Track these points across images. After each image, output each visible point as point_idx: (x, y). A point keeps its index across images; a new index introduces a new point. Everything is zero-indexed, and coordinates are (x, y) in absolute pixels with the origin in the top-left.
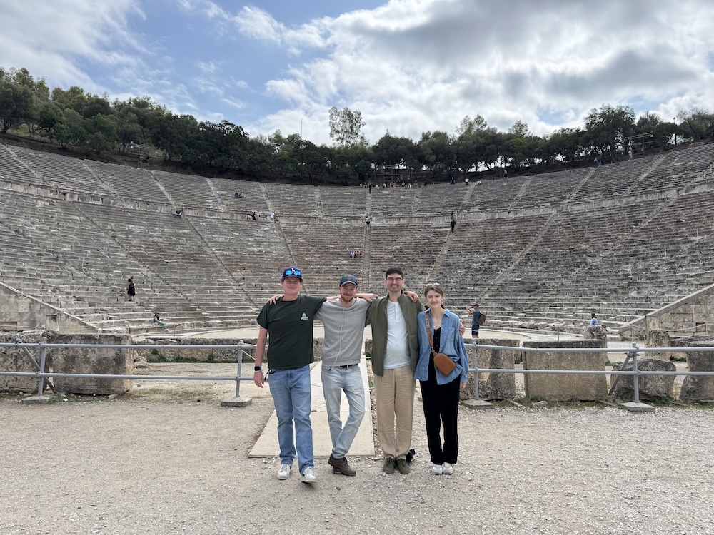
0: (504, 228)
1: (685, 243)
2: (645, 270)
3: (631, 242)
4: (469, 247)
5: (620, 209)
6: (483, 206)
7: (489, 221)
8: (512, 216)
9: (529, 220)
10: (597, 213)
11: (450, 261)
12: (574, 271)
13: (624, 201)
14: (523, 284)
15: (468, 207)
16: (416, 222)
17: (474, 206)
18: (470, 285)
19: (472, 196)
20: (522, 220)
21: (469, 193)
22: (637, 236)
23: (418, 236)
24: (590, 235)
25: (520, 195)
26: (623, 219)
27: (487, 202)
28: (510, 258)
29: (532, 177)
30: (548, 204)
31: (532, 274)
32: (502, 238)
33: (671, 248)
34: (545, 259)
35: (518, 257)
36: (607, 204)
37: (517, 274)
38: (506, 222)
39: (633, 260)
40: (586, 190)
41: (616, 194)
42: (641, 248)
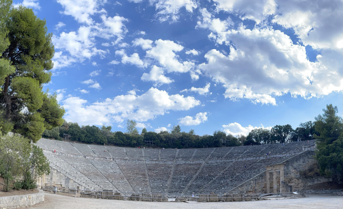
0: (190, 167)
1: (235, 175)
2: (226, 182)
3: (223, 174)
4: (180, 173)
5: (222, 163)
6: (183, 158)
7: (185, 164)
8: (192, 162)
9: (197, 164)
10: (216, 164)
11: (175, 177)
12: (210, 182)
13: (223, 160)
14: (197, 185)
15: (177, 158)
16: (161, 163)
17: (180, 158)
18: (182, 185)
19: (178, 154)
20: (195, 164)
21: (177, 153)
22: (225, 172)
23: (163, 168)
24: (214, 171)
25: (194, 155)
26: (222, 166)
27: (184, 157)
28: (193, 177)
29: (197, 149)
30: (202, 159)
31: (199, 183)
32: (189, 170)
33: (232, 176)
34: (202, 178)
35: (194, 177)
36: (218, 161)
37: (195, 182)
38: (190, 165)
39: (224, 179)
40: (213, 156)
41: (220, 158)
42: (226, 176)
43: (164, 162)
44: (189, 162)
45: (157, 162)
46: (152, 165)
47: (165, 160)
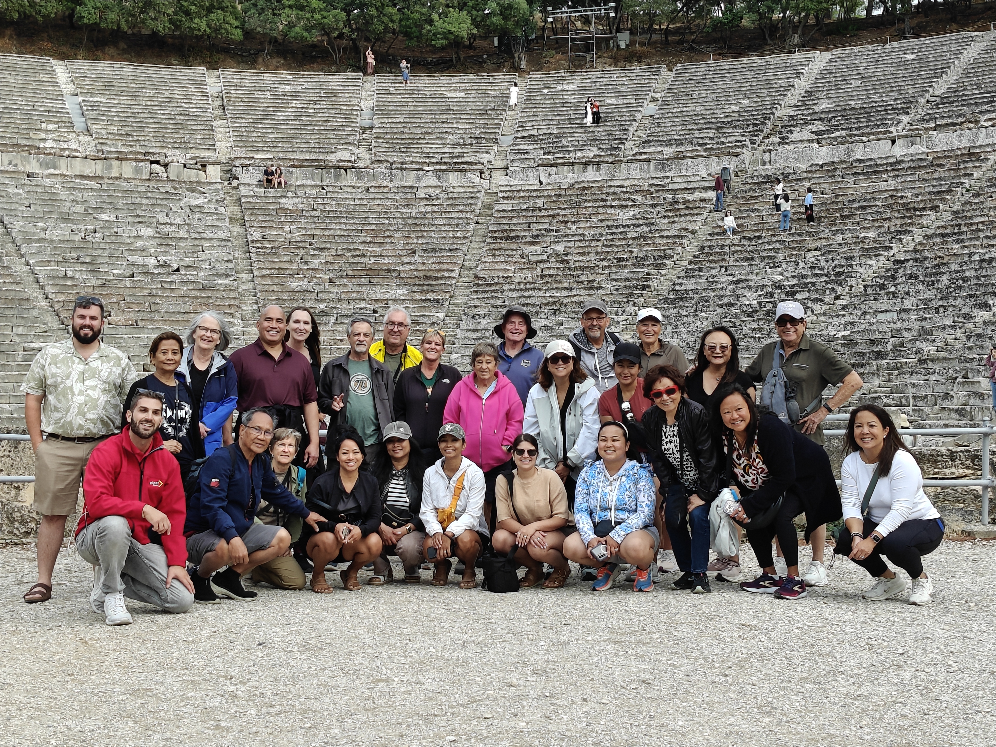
0: (864, 186)
7: (829, 168)
8: (897, 151)
9: (938, 162)
11: (690, 284)
19: (809, 94)
20: (918, 164)
23: (624, 216)
25: (940, 88)
27: (844, 112)
28: (849, 275)
38: (875, 169)
43: (661, 165)
44: (877, 149)
45: (590, 175)
46: (540, 203)
47: (669, 152)
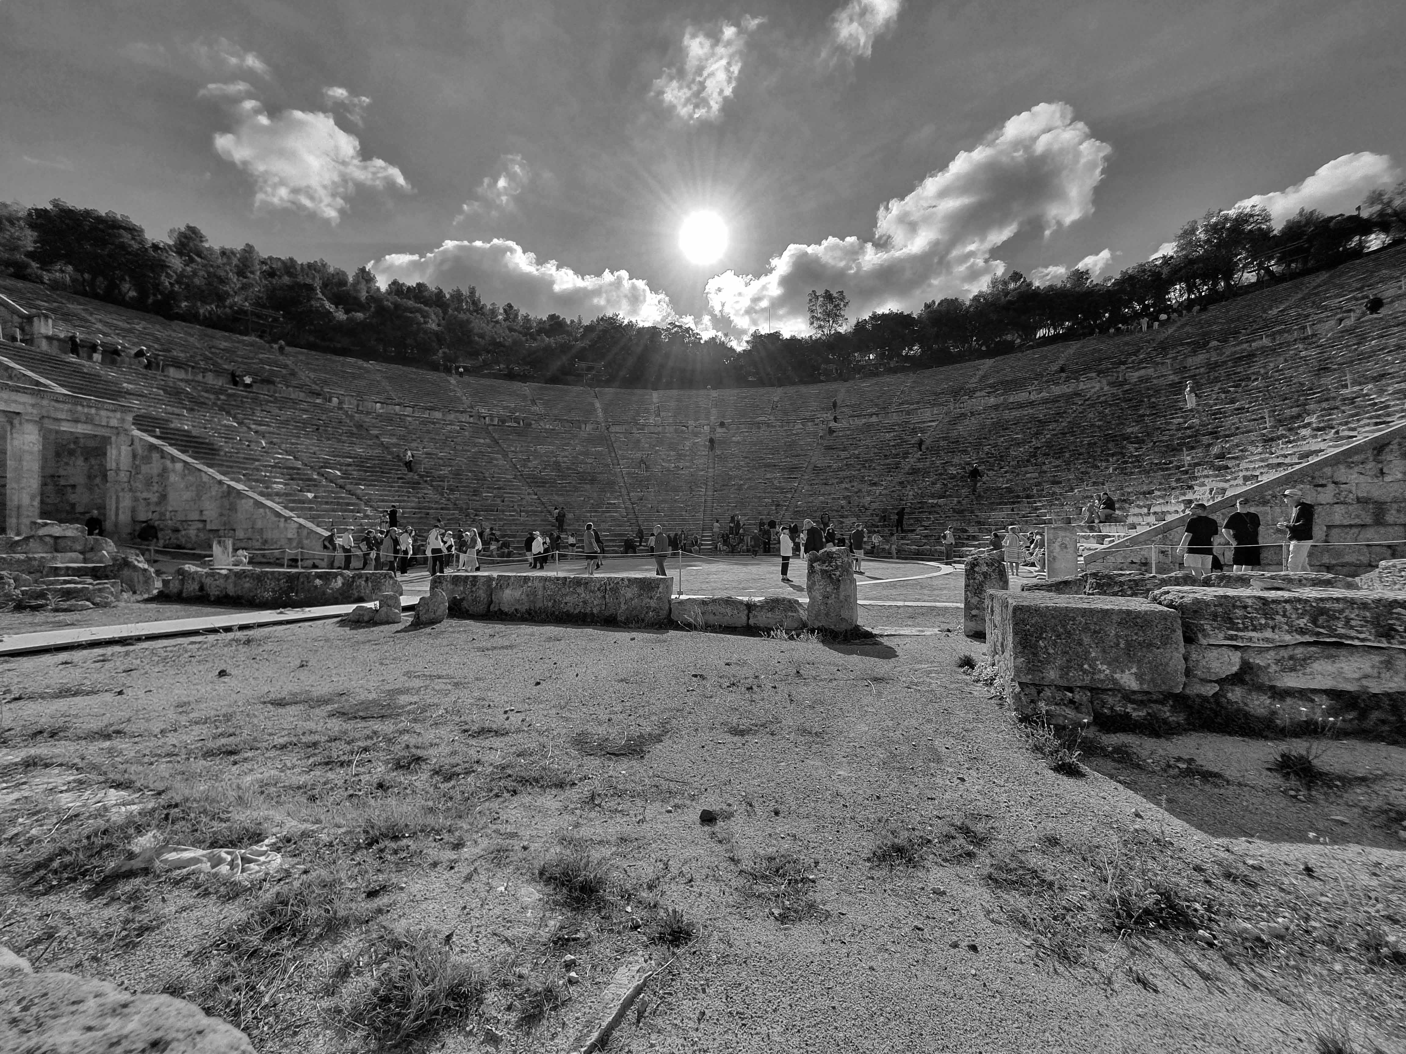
0: (1015, 413)
7: (996, 407)
9: (1055, 400)
11: (920, 466)
13: (1227, 352)
14: (1010, 492)
15: (971, 393)
16: (892, 418)
17: (981, 390)
19: (984, 377)
20: (1045, 401)
21: (980, 373)
25: (1055, 367)
28: (1008, 456)
30: (1094, 374)
31: (1031, 476)
32: (1007, 429)
36: (1196, 360)
38: (1020, 406)
40: (1163, 347)
43: (908, 413)
44: (1022, 396)
45: (874, 419)
47: (914, 406)
